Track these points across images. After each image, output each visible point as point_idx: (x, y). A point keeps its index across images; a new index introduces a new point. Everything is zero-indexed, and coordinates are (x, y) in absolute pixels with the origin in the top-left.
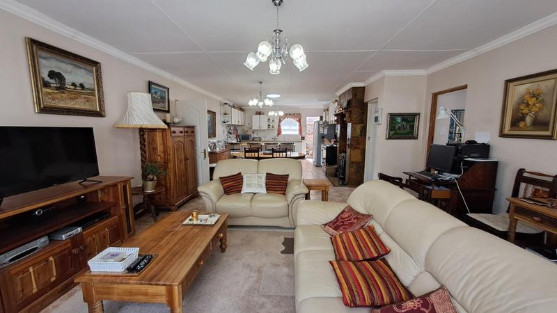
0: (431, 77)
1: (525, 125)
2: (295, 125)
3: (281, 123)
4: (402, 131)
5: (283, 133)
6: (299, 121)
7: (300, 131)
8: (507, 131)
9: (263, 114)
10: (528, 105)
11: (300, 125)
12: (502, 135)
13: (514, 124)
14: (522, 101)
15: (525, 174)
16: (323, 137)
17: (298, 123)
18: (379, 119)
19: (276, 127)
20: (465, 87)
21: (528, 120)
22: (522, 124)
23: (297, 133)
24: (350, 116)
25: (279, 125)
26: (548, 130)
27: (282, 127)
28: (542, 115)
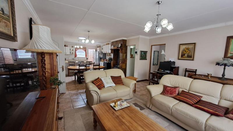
0: (151, 40)
1: (185, 57)
2: (83, 53)
3: (77, 52)
4: (143, 57)
5: (78, 56)
6: (85, 51)
7: (86, 55)
8: (180, 58)
9: (67, 46)
10: (186, 51)
11: (86, 53)
12: (179, 59)
13: (182, 56)
14: (184, 50)
15: (187, 70)
16: (101, 59)
17: (85, 52)
18: (138, 52)
19: (74, 54)
20: (165, 44)
21: (186, 55)
22: (184, 56)
23: (84, 56)
24: (122, 50)
25: (75, 53)
26: (191, 58)
27: (77, 54)
28: (190, 54)
